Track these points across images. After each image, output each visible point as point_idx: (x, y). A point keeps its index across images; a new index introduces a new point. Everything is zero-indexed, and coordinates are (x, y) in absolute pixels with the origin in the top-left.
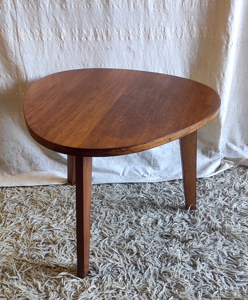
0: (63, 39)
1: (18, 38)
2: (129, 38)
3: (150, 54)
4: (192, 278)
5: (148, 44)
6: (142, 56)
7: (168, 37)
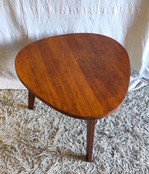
0: (50, 12)
1: (23, 11)
2: (91, 13)
3: (103, 21)
4: (110, 162)
5: (102, 16)
6: (98, 23)
7: (115, 13)
